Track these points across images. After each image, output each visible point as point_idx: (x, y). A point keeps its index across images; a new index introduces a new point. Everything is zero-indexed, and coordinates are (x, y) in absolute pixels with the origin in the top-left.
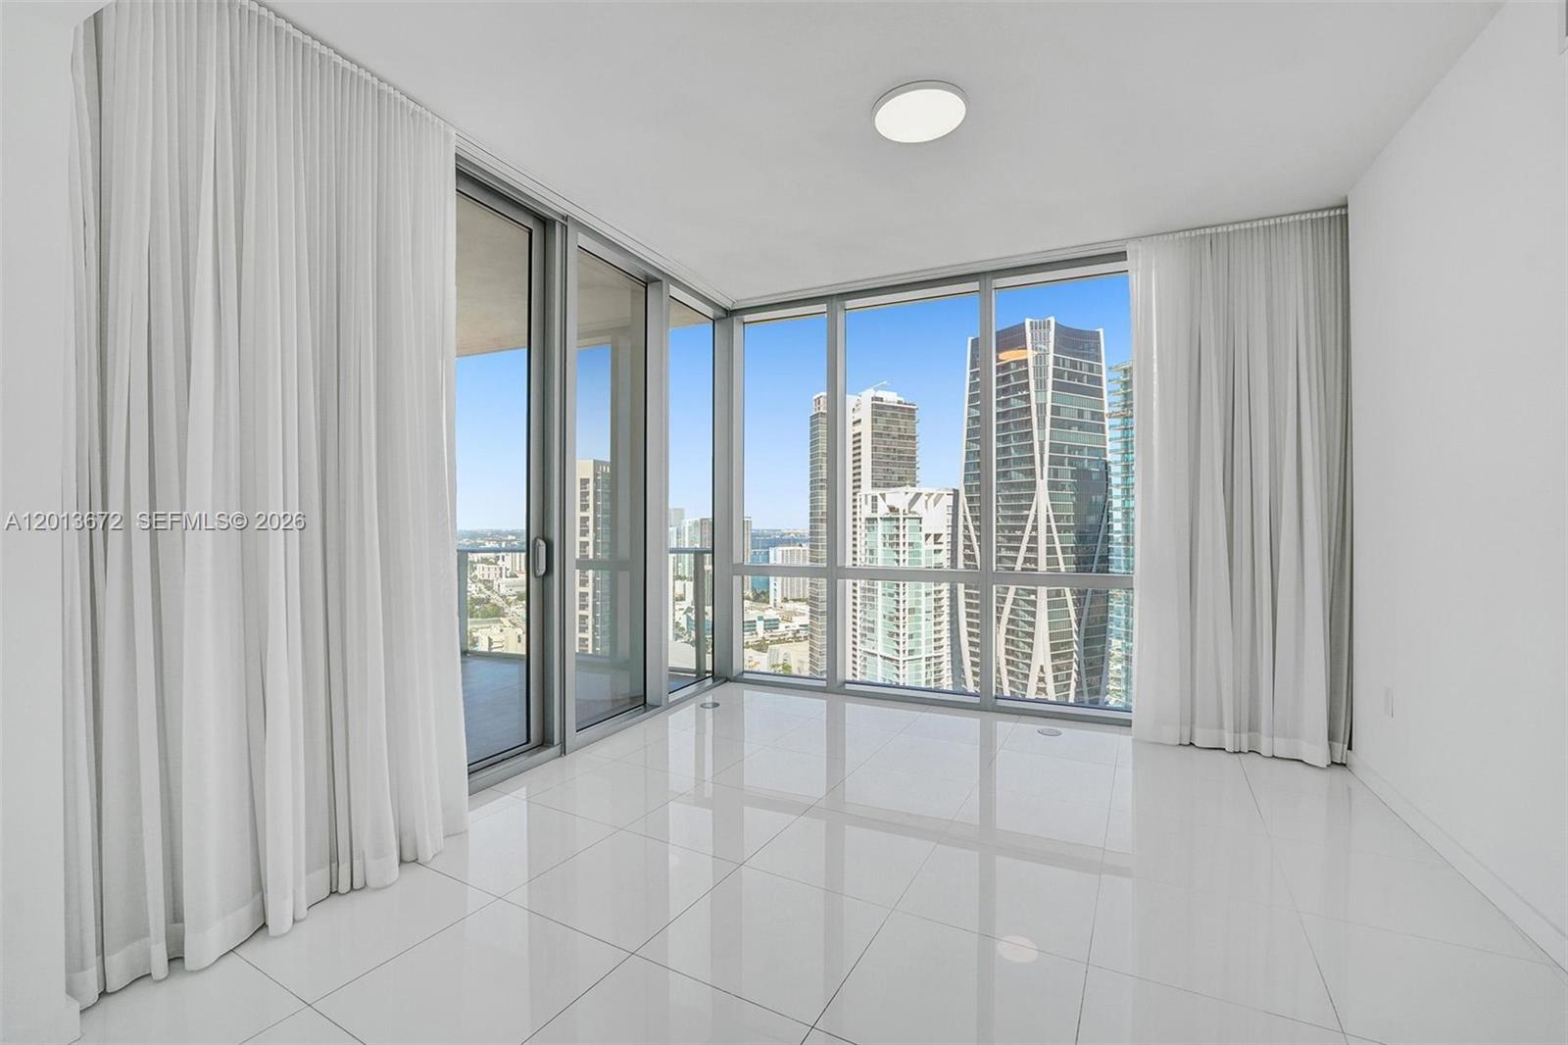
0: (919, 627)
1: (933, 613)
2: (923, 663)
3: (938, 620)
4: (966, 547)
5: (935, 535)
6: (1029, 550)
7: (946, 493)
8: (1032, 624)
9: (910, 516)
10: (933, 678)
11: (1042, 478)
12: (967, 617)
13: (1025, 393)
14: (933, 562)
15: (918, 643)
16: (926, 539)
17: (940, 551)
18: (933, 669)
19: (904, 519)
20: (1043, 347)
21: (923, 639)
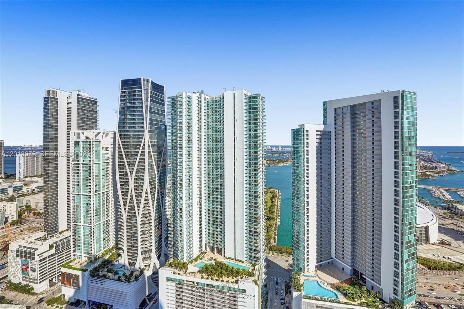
0: (99, 182)
1: (105, 176)
2: (101, 195)
3: (107, 178)
4: (119, 152)
5: (106, 148)
6: (142, 152)
7: (110, 133)
8: (143, 176)
9: (96, 140)
10: (105, 199)
11: (146, 129)
12: (119, 176)
13: (141, 101)
14: (105, 157)
15: (100, 188)
16: (102, 149)
17: (108, 153)
18: (105, 196)
19: (93, 142)
20: (147, 87)
21: (101, 186)
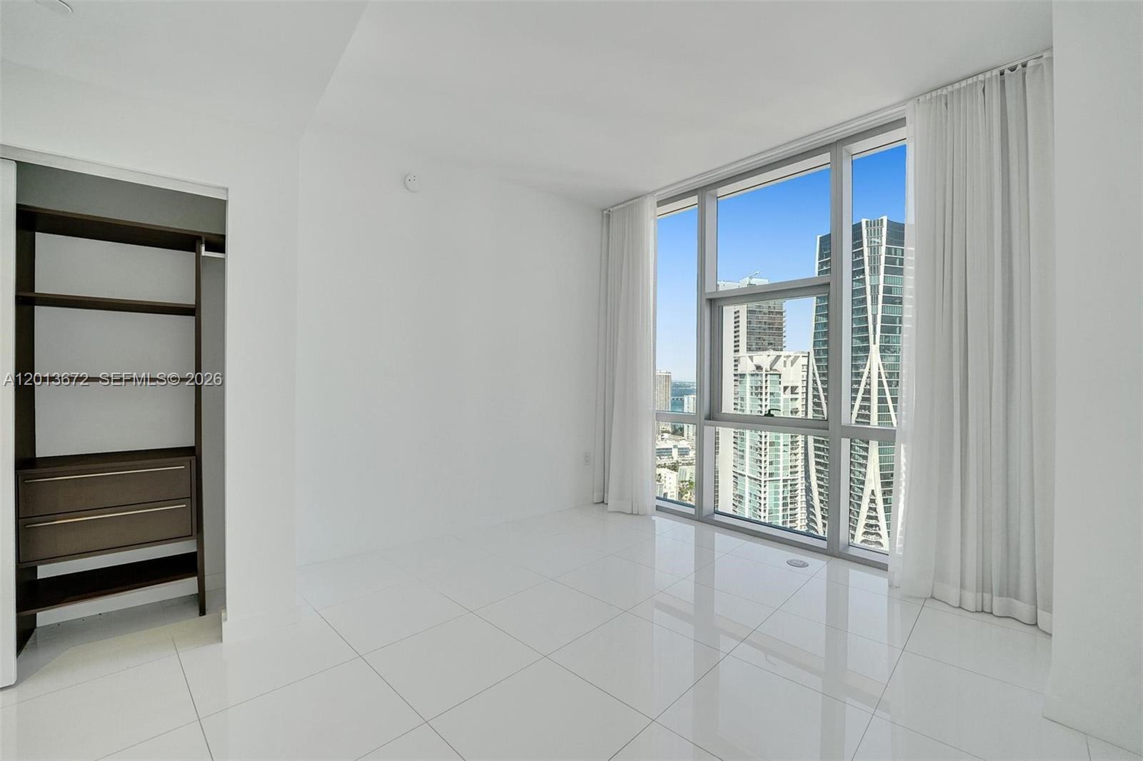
0: (777, 456)
1: (790, 446)
2: (781, 484)
3: (794, 452)
4: (814, 396)
5: (792, 387)
6: (864, 399)
7: (801, 355)
8: (865, 458)
9: (772, 372)
10: (789, 495)
11: (875, 344)
13: (861, 277)
14: (790, 408)
15: (778, 469)
16: (784, 391)
17: (796, 399)
18: (789, 488)
19: (766, 375)
20: (877, 240)
21: (781, 466)
